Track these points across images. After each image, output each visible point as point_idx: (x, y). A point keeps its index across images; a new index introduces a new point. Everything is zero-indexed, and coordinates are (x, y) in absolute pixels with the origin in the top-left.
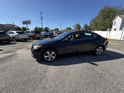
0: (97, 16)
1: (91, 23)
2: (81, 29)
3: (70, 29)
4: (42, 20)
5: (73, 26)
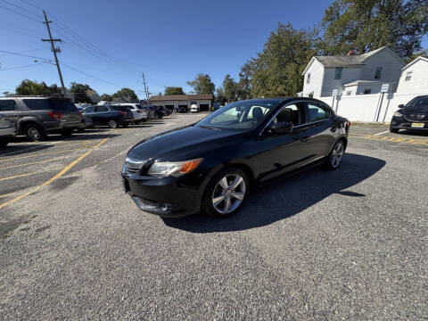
0: (262, 53)
1: (243, 74)
2: (215, 93)
3: (179, 91)
4: (59, 50)
5: (189, 83)
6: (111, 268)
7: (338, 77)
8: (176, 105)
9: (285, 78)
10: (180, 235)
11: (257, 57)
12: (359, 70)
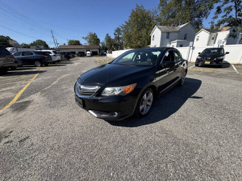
0: (128, 21)
1: (116, 33)
2: (100, 45)
3: (78, 43)
5: (84, 38)
6: (92, 157)
7: (168, 37)
8: (77, 52)
9: (141, 37)
10: (124, 130)
11: (125, 24)
12: (177, 34)
